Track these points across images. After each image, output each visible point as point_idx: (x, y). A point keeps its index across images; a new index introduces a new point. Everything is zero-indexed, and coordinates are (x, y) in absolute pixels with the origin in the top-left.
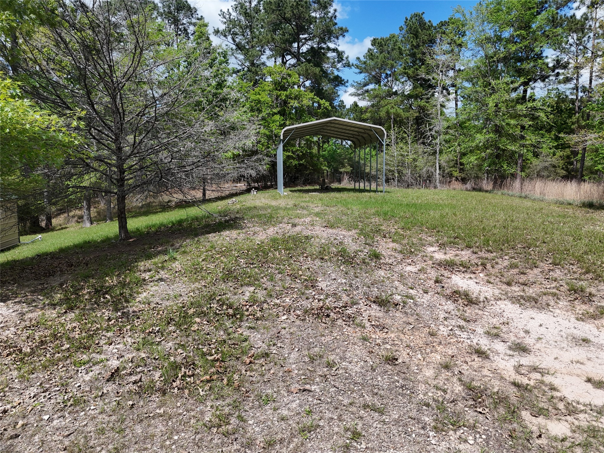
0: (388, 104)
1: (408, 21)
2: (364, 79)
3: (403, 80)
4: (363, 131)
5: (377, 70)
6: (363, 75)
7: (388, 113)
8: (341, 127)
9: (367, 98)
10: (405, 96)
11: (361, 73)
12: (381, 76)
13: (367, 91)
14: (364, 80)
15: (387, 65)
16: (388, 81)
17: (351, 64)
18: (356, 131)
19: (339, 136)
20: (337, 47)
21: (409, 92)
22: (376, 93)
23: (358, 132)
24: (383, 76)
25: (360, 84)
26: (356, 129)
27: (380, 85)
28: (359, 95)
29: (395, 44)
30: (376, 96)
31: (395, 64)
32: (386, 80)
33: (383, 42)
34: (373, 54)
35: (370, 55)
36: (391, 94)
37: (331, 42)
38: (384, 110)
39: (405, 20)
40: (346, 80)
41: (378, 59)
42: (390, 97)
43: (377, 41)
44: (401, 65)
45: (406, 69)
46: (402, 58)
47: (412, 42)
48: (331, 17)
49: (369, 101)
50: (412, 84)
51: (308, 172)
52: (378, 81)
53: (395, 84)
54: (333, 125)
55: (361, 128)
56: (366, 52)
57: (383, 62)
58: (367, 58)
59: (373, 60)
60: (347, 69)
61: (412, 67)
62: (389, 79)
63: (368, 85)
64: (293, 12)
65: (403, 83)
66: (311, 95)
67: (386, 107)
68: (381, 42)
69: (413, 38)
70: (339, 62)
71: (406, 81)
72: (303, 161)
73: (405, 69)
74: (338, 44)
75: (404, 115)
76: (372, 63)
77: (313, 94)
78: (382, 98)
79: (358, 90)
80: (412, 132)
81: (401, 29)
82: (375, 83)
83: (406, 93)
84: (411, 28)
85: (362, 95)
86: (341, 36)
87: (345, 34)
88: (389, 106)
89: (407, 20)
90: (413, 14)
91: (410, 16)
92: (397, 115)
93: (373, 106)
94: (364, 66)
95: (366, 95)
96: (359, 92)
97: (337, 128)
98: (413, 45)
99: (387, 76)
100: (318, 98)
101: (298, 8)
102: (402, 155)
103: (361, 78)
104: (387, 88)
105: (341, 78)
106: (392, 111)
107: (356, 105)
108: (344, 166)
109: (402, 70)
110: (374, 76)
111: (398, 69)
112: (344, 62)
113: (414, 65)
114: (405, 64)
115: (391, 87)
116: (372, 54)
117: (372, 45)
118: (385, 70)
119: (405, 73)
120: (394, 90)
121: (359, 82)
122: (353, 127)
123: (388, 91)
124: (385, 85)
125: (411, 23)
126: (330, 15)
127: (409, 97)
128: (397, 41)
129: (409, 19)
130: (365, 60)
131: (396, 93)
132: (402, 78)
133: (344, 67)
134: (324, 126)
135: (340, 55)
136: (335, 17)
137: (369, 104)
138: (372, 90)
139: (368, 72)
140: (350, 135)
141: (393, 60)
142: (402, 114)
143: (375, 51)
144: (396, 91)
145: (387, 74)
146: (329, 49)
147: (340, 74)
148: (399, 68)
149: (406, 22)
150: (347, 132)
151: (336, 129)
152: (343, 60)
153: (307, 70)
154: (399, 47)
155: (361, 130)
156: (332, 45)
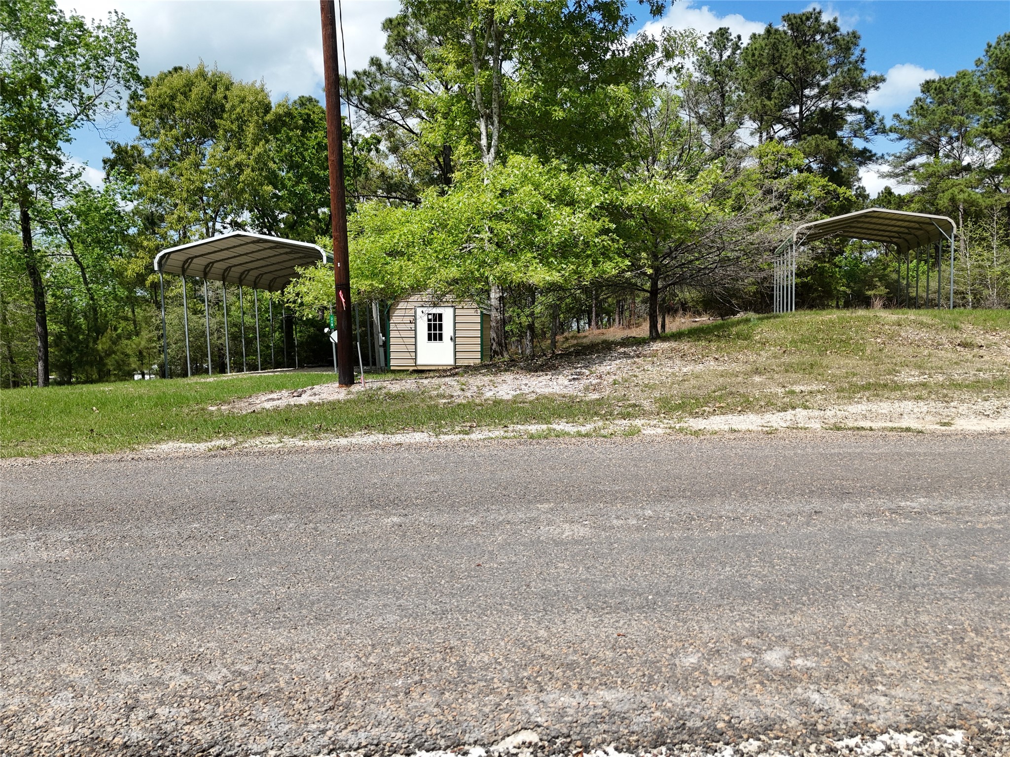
0: (953, 186)
1: (992, 49)
2: (908, 148)
3: (981, 145)
4: (917, 226)
5: (932, 132)
6: (905, 142)
7: (953, 200)
8: (881, 221)
9: (913, 179)
10: (987, 171)
11: (901, 139)
12: (940, 140)
13: (913, 168)
14: (906, 151)
15: (951, 123)
16: (953, 149)
17: (888, 127)
18: (904, 227)
19: (873, 237)
20: (865, 105)
21: (993, 165)
22: (930, 170)
23: (907, 228)
24: (944, 140)
25: (899, 157)
26: (906, 224)
27: (937, 157)
28: (897, 175)
29: (967, 86)
30: (931, 176)
31: (967, 121)
32: (949, 147)
33: (944, 86)
34: (925, 107)
35: (919, 108)
36: (959, 170)
37: (854, 98)
38: (948, 195)
39: (986, 47)
40: (879, 154)
41: (935, 115)
42: (957, 175)
43: (934, 86)
44: (979, 120)
45: (987, 127)
46: (981, 111)
47: (999, 82)
48: (856, 62)
49: (915, 183)
50: (1000, 152)
51: (815, 295)
52: (933, 149)
53: (967, 152)
54: (868, 220)
55: (914, 222)
56: (912, 103)
57: (945, 118)
58: (913, 115)
59: (925, 117)
60: (880, 138)
61: (1001, 122)
62: (955, 145)
63: (914, 157)
64: (796, 64)
65: (982, 149)
66: (823, 181)
67: (951, 191)
68: (940, 87)
69: (1002, 74)
70: (867, 127)
71: (988, 146)
72: (809, 278)
73: (985, 126)
74: (866, 100)
75: (984, 202)
76: (924, 122)
77: (827, 179)
78: (941, 177)
79: (895, 167)
80: (1000, 229)
81: (978, 63)
82: (928, 154)
83: (988, 167)
84: (997, 60)
85: (902, 175)
86: (872, 89)
87: (880, 85)
88: (956, 190)
89: (990, 47)
90: (1002, 35)
91: (996, 40)
92: (971, 203)
93: (923, 191)
94: (908, 127)
95: (910, 174)
96: (897, 171)
97: (874, 223)
98: (1001, 86)
99: (950, 141)
100: (835, 186)
101: (805, 57)
102: (980, 266)
103: (902, 147)
104: (951, 161)
105: (870, 152)
106: (961, 196)
107: (888, 192)
108: (874, 287)
109: (980, 128)
110: (925, 143)
111: (972, 128)
112: (875, 127)
113: (1004, 119)
114: (985, 118)
115: (960, 159)
116: (922, 108)
117: (923, 92)
118: (947, 131)
119: (986, 134)
120: (965, 163)
121: (898, 154)
122: (902, 220)
123: (954, 165)
124: (947, 156)
125: (998, 52)
126: (853, 58)
127: (994, 172)
128: (969, 84)
129: (994, 44)
130: (910, 118)
131: (968, 168)
132: (982, 141)
133: (876, 134)
134: (852, 222)
135: (869, 118)
136: (863, 61)
137: (917, 188)
138: (922, 165)
139: (915, 138)
140: (893, 234)
141: (962, 115)
142: (980, 201)
143: (928, 100)
144: (969, 164)
145: (951, 138)
146: (851, 109)
147: (869, 146)
148: (975, 126)
149: (987, 51)
150: (890, 228)
151: (872, 226)
152: (873, 123)
153: (818, 146)
154: (975, 93)
155: (912, 225)
156: (856, 104)
